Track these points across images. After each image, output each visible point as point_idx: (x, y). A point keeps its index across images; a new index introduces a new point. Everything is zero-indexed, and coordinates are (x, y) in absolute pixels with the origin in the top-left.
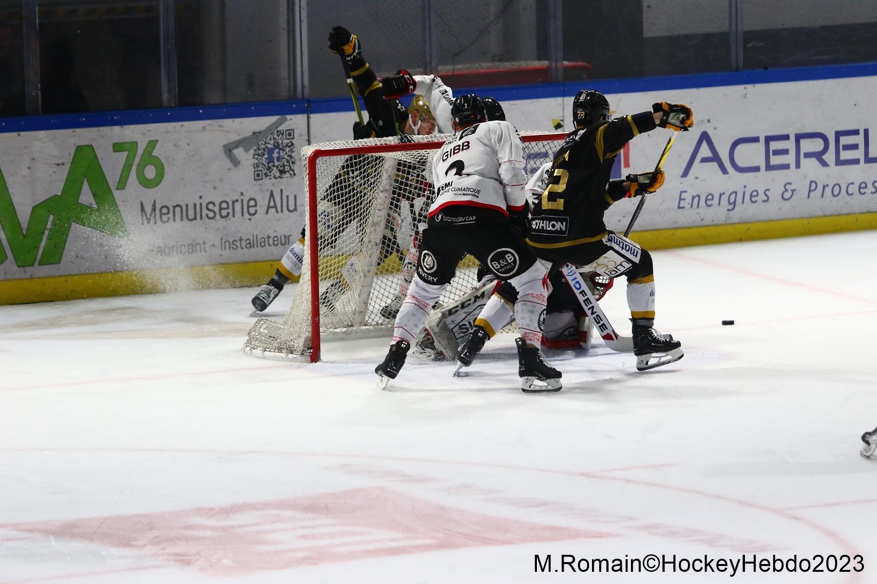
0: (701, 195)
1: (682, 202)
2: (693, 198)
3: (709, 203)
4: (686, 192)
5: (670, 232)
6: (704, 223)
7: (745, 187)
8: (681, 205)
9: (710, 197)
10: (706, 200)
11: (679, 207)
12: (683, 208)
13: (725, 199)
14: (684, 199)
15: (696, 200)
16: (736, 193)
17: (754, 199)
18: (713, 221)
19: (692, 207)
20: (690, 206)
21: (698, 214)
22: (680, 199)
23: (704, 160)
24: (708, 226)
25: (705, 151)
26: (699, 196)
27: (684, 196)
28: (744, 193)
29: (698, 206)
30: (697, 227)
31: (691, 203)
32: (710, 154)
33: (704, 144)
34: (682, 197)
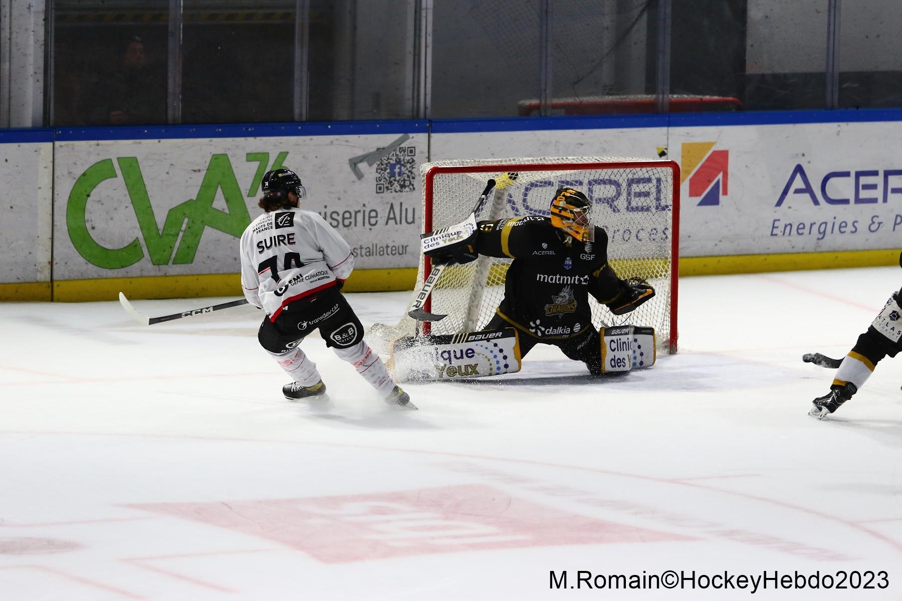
0: (793, 224)
1: (775, 230)
2: (786, 226)
3: (800, 231)
4: (779, 220)
5: (763, 258)
6: (795, 250)
7: (835, 218)
8: (774, 233)
9: (801, 226)
10: (798, 229)
11: (772, 235)
12: (776, 235)
13: (815, 229)
14: (777, 227)
15: (788, 228)
16: (826, 223)
17: (842, 230)
18: (803, 248)
19: (784, 234)
20: (782, 234)
21: (789, 241)
22: (774, 227)
23: (797, 191)
24: (798, 253)
25: (798, 183)
26: (791, 225)
27: (777, 224)
28: (834, 223)
29: (790, 234)
30: (788, 253)
31: (783, 231)
32: (803, 186)
33: (798, 176)
34: (775, 225)
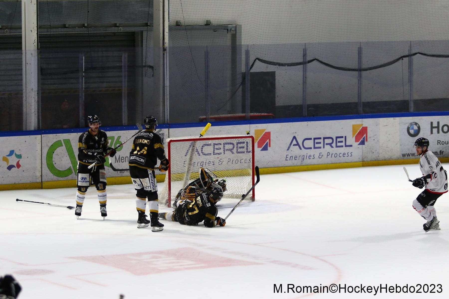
0: (293, 156)
1: (287, 158)
2: (291, 157)
3: (296, 159)
4: (288, 155)
5: (283, 168)
6: (294, 165)
7: (307, 154)
9: (296, 157)
10: (295, 158)
11: (286, 160)
12: (287, 160)
13: (300, 157)
14: (288, 157)
16: (304, 156)
17: (310, 158)
18: (297, 164)
19: (290, 160)
21: (292, 162)
22: (286, 157)
23: (294, 145)
24: (295, 166)
25: (294, 142)
27: (287, 156)
28: (307, 156)
29: (292, 160)
30: (292, 166)
31: (290, 158)
32: (296, 143)
33: (294, 140)
34: (287, 157)
